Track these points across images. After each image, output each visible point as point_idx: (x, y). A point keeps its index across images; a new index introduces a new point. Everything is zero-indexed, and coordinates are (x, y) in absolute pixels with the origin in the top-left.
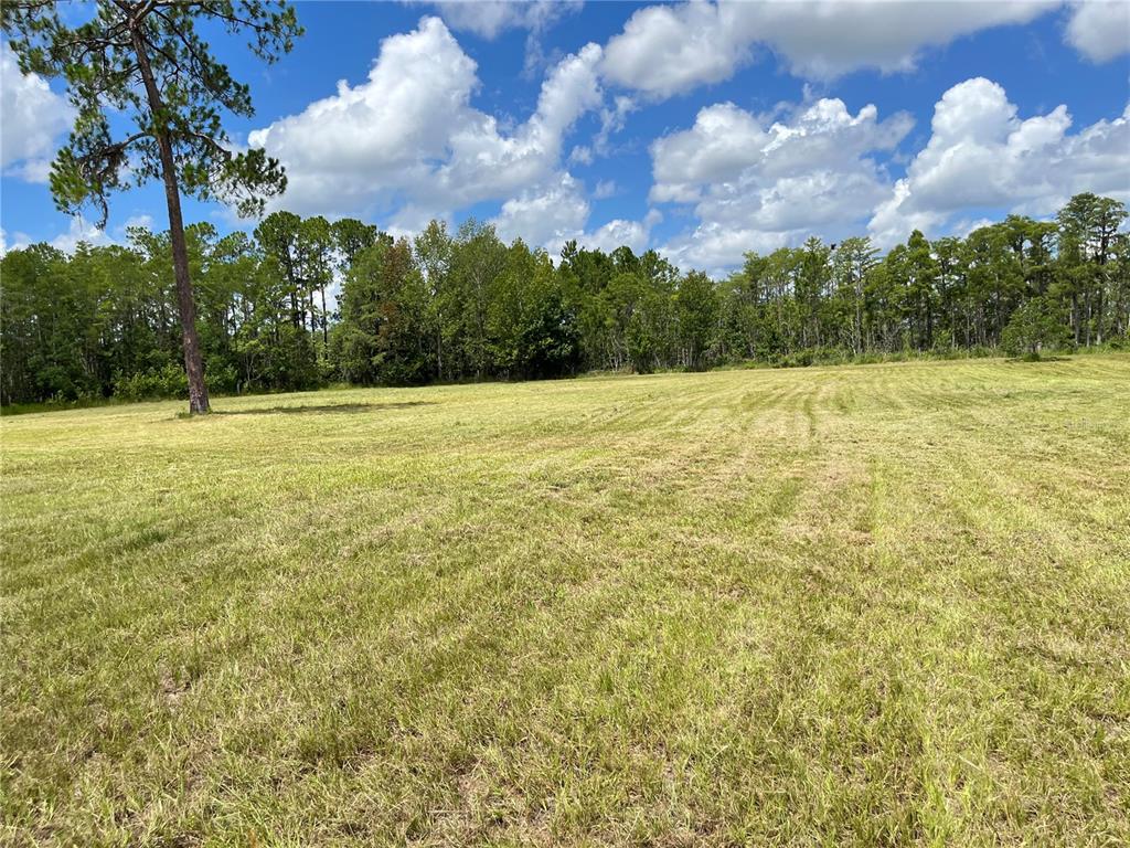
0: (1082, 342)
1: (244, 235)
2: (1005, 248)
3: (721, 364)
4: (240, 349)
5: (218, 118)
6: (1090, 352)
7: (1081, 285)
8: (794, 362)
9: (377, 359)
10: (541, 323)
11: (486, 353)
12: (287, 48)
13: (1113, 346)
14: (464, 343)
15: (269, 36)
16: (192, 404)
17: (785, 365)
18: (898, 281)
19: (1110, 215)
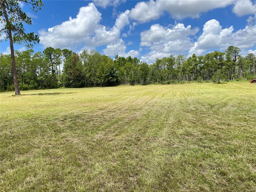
0: (230, 79)
1: (41, 52)
2: (213, 58)
3: (150, 83)
4: (38, 79)
5: (23, 25)
6: (232, 82)
7: (230, 66)
8: (166, 83)
9: (71, 81)
10: (109, 73)
11: (96, 80)
12: (40, 9)
13: (237, 80)
14: (91, 78)
15: (35, 6)
16: (16, 93)
17: (164, 84)
18: (190, 65)
19: (237, 51)
